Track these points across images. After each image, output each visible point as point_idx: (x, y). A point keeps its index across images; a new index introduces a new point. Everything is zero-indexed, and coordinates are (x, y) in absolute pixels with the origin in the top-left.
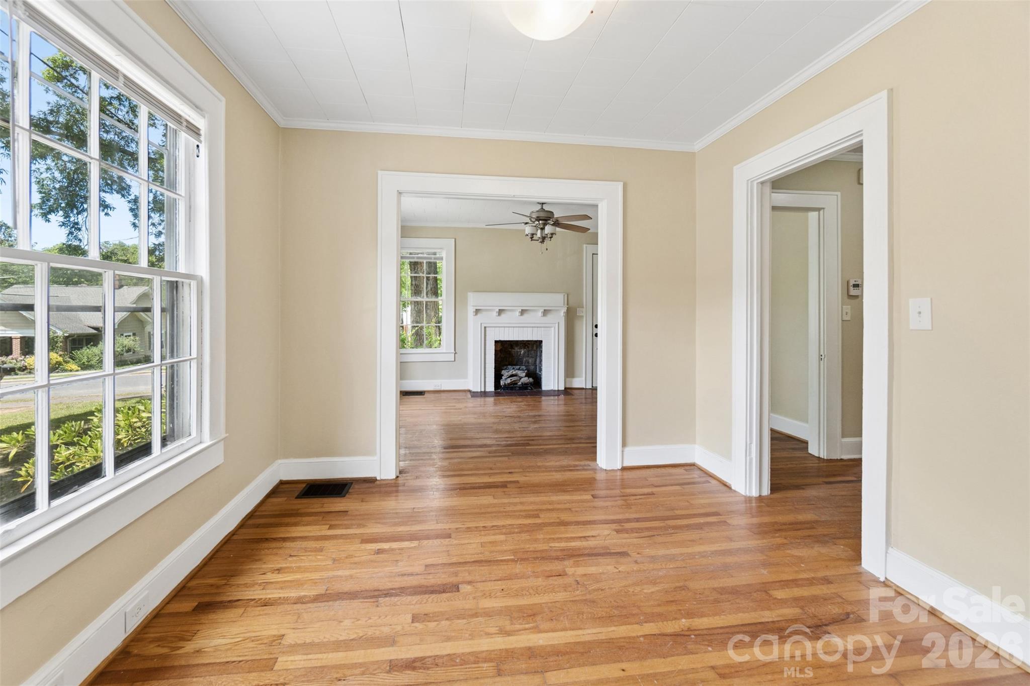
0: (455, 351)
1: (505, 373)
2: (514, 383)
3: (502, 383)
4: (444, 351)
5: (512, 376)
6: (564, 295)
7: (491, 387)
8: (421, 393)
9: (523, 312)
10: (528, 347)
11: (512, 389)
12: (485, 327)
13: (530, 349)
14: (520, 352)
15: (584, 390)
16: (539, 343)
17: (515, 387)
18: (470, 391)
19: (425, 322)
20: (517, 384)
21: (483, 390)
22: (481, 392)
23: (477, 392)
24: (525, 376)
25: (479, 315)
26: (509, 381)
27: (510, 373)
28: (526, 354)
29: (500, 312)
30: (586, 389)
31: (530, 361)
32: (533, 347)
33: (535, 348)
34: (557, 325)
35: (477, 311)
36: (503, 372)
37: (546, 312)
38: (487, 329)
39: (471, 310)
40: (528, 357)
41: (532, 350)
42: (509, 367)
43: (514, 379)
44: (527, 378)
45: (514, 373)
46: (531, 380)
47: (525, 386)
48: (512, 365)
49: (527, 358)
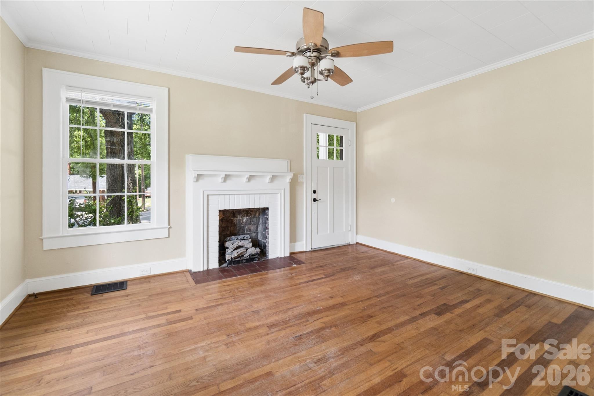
0: (169, 225)
1: (230, 245)
2: (240, 256)
3: (228, 257)
4: (155, 227)
5: (238, 248)
6: (288, 161)
7: (214, 264)
8: (120, 286)
9: (251, 178)
10: (251, 215)
11: (238, 262)
12: (208, 195)
13: (253, 216)
14: (243, 220)
15: (305, 253)
16: (264, 211)
17: (242, 260)
18: (189, 271)
19: (126, 190)
20: (243, 256)
21: (206, 268)
22: (204, 271)
23: (199, 272)
24: (252, 246)
25: (201, 181)
26: (235, 254)
27: (236, 245)
28: (249, 222)
29: (227, 177)
30: (307, 251)
31: (252, 228)
32: (255, 214)
33: (257, 215)
34: (283, 191)
35: (199, 177)
36: (227, 244)
37: (273, 178)
38: (210, 197)
39: (190, 176)
40: (250, 224)
41: (254, 217)
42: (233, 237)
43: (240, 251)
44: (253, 248)
45: (240, 244)
46: (258, 250)
47: (252, 258)
48: (235, 235)
49: (249, 226)
